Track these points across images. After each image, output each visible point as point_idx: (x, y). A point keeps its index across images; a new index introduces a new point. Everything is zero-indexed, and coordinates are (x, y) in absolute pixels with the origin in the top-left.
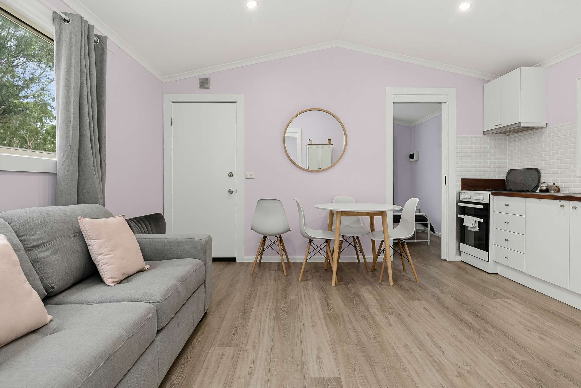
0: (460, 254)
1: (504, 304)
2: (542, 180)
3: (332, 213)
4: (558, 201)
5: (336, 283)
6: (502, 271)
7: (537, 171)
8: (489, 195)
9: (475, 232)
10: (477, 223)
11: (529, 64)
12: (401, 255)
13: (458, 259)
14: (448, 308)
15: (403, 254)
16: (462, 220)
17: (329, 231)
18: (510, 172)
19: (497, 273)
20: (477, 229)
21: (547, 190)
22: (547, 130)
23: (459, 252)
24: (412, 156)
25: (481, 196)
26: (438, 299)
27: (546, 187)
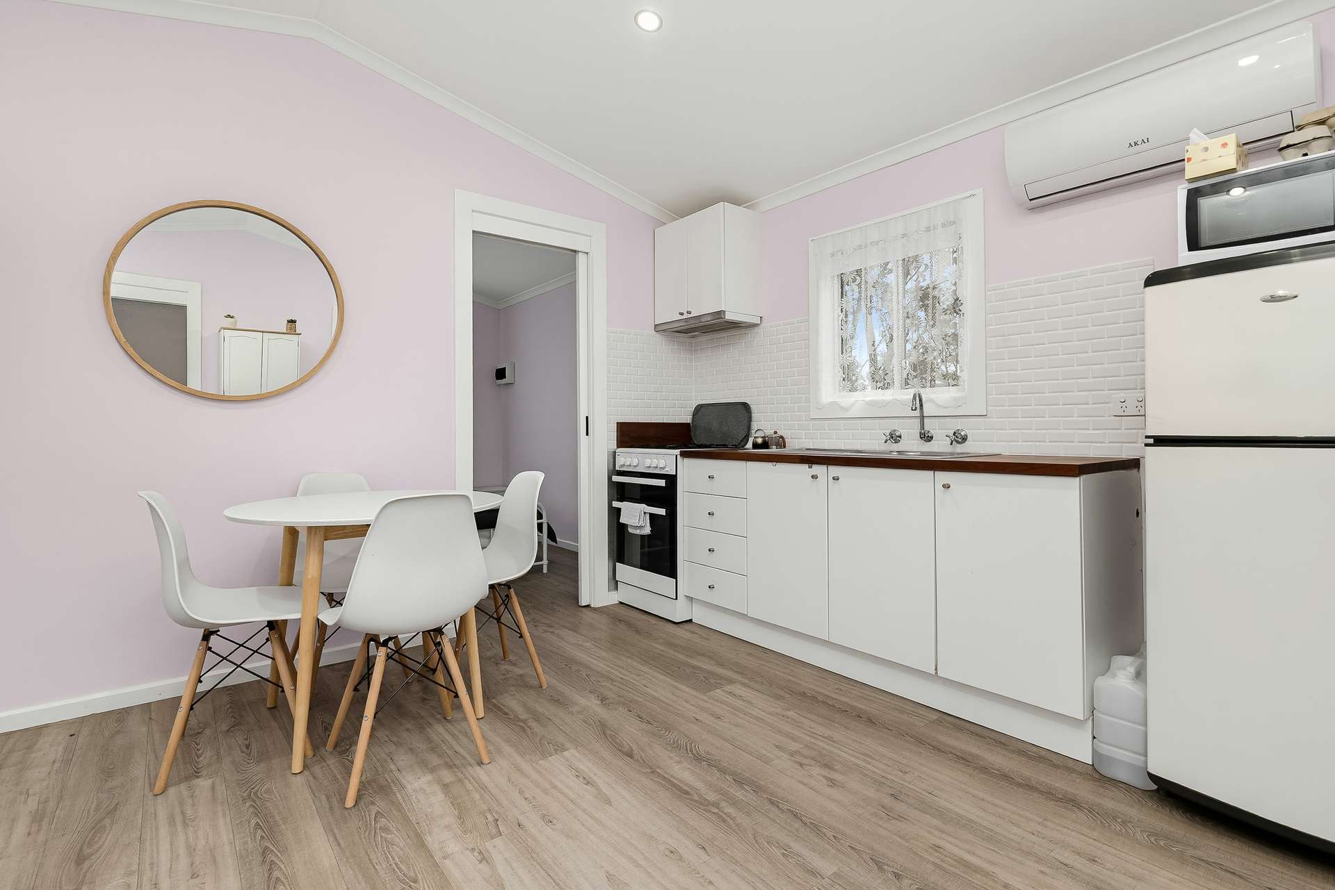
0: (616, 589)
1: (730, 699)
2: (755, 426)
3: (292, 532)
4: (806, 466)
5: (305, 756)
6: (701, 616)
7: (746, 406)
8: (676, 456)
9: (642, 536)
10: (648, 516)
11: (737, 201)
12: (498, 620)
13: (612, 598)
14: (630, 755)
15: (506, 618)
16: (619, 510)
17: (282, 586)
18: (699, 409)
19: (691, 620)
20: (647, 530)
21: (765, 445)
22: (760, 330)
23: (614, 583)
24: (501, 374)
25: (661, 460)
26: (604, 731)
27: (763, 437)
